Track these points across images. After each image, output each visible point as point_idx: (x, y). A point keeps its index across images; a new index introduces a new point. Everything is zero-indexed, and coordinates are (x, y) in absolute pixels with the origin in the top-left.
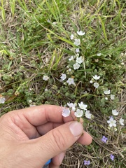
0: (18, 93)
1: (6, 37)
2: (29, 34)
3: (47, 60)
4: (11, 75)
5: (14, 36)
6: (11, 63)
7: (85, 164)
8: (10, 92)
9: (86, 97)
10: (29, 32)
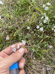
0: (15, 35)
1: (9, 9)
2: (19, 8)
3: (28, 20)
4: (12, 27)
5: (12, 9)
6: (11, 21)
7: (47, 69)
8: (11, 35)
9: (47, 38)
10: (19, 7)
